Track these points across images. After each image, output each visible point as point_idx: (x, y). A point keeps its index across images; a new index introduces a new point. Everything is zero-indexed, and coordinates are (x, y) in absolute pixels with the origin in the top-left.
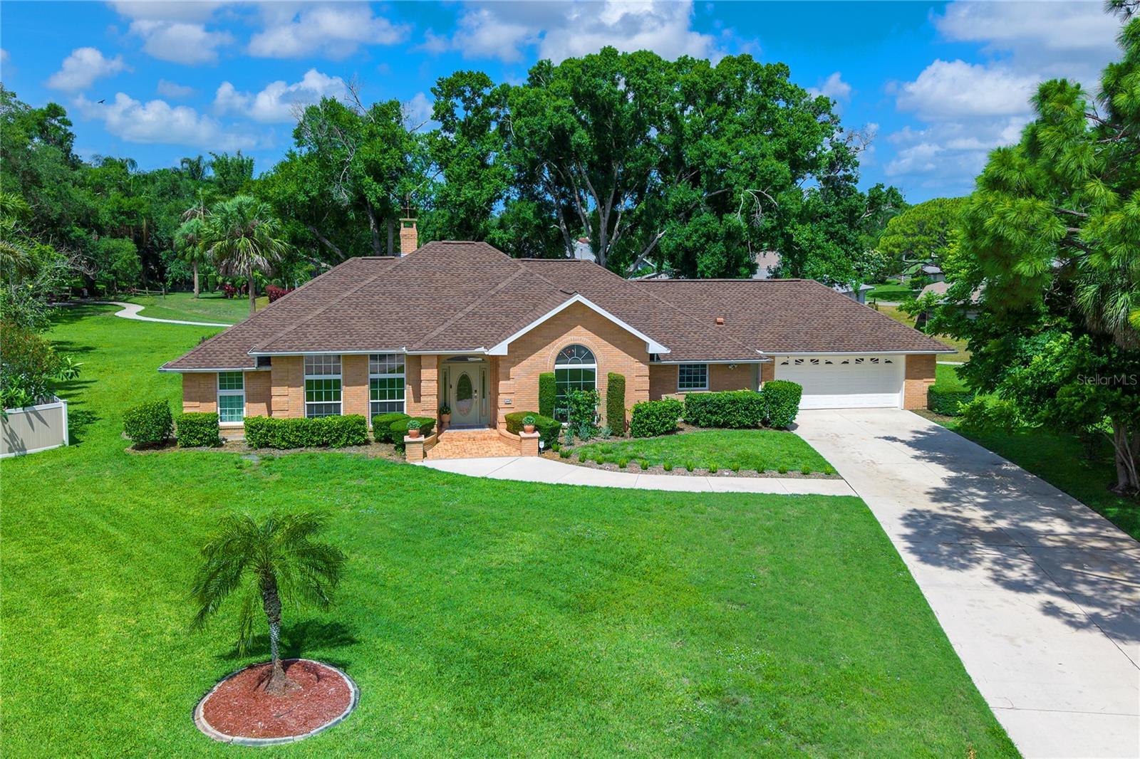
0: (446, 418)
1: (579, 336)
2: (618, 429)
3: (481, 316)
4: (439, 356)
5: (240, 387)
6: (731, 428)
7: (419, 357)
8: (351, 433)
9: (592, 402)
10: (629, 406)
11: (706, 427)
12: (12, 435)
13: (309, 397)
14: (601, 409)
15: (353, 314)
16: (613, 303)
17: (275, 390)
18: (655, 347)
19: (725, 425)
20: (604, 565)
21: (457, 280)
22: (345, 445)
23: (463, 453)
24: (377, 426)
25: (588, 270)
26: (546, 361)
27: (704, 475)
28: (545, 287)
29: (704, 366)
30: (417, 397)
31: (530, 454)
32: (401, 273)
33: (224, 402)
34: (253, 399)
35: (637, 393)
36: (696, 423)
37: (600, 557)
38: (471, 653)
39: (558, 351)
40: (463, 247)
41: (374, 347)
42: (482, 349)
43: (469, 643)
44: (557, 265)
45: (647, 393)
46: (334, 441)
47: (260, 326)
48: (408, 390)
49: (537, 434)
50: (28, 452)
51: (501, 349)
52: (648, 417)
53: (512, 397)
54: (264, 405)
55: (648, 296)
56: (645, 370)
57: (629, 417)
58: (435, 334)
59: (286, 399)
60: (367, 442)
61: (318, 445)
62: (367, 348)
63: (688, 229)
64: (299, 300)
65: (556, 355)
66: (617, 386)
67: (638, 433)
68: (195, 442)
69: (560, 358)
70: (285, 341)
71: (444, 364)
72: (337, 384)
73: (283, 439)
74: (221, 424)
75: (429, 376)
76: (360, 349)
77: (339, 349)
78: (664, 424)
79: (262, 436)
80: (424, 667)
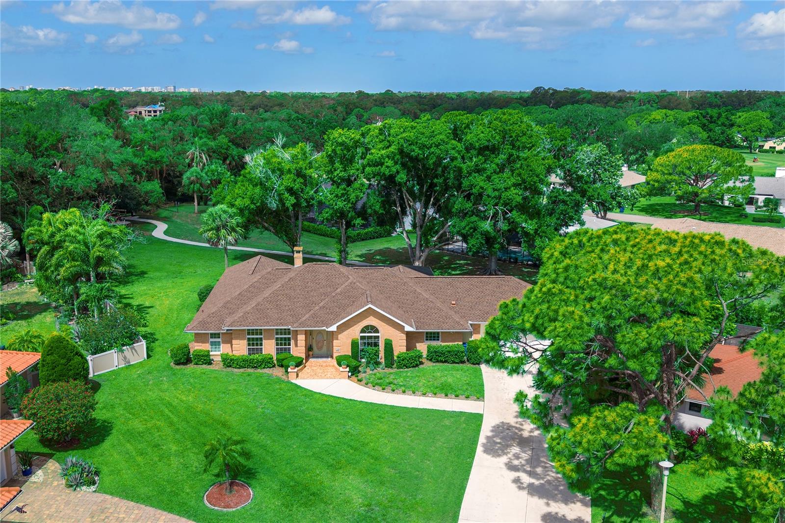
0: (311, 353)
1: (372, 321)
2: (390, 363)
3: (327, 308)
4: (306, 330)
5: (219, 337)
6: (449, 363)
7: (297, 331)
8: (267, 363)
9: (377, 354)
10: (396, 354)
11: (436, 362)
12: (125, 358)
13: (249, 345)
14: (382, 354)
15: (268, 307)
16: (397, 295)
17: (234, 342)
18: (408, 328)
19: (446, 362)
20: (352, 447)
21: (318, 286)
22: (264, 368)
23: (315, 376)
24: (278, 360)
25: (387, 275)
26: (355, 332)
27: (420, 396)
28: (360, 290)
29: (438, 333)
30: (296, 345)
31: (344, 378)
32: (292, 283)
33: (212, 344)
34: (224, 342)
35: (400, 347)
36: (431, 360)
37: (352, 444)
38: (292, 483)
39: (361, 328)
40: (323, 266)
41: (277, 326)
42: (324, 328)
43: (293, 479)
44: (372, 271)
45: (405, 348)
46: (259, 366)
47: (228, 308)
48: (292, 342)
49: (348, 369)
50: (131, 363)
51: (333, 328)
52: (403, 360)
53: (339, 348)
54: (229, 345)
55: (416, 291)
56: (404, 336)
57: (395, 358)
58: (304, 318)
59: (238, 346)
60: (274, 366)
61: (252, 368)
62: (274, 326)
63: (463, 224)
64: (245, 293)
65: (360, 330)
66: (389, 346)
67: (399, 367)
68: (200, 363)
69: (363, 331)
70: (238, 322)
71: (308, 334)
72: (261, 339)
73: (237, 365)
74: (211, 353)
75: (301, 338)
76: (271, 326)
77: (261, 326)
78: (412, 363)
79: (229, 362)
80: (276, 488)
